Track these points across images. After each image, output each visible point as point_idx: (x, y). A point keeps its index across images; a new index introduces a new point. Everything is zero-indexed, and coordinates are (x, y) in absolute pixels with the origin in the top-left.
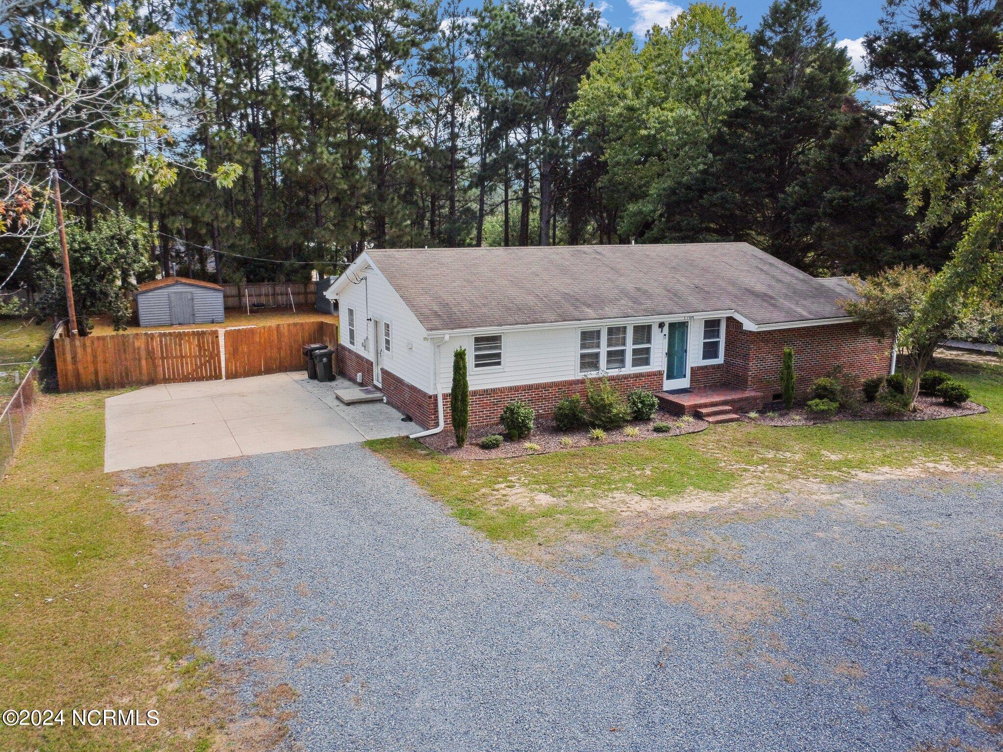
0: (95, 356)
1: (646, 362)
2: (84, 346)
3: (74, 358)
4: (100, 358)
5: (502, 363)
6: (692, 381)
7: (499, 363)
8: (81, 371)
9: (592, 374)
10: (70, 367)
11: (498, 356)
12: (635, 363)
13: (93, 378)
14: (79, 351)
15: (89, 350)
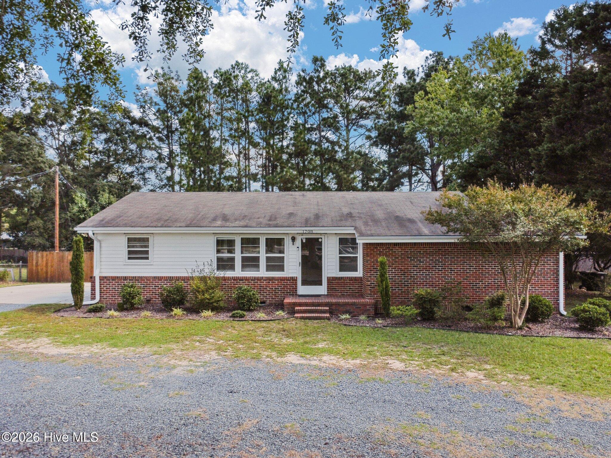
0: (47, 264)
1: (281, 268)
2: (42, 256)
3: (37, 263)
4: (49, 264)
5: (150, 258)
6: (328, 288)
7: (147, 258)
8: (40, 270)
9: (229, 274)
10: (34, 268)
11: (147, 252)
12: (269, 268)
13: (45, 275)
14: (40, 259)
15: (45, 259)
